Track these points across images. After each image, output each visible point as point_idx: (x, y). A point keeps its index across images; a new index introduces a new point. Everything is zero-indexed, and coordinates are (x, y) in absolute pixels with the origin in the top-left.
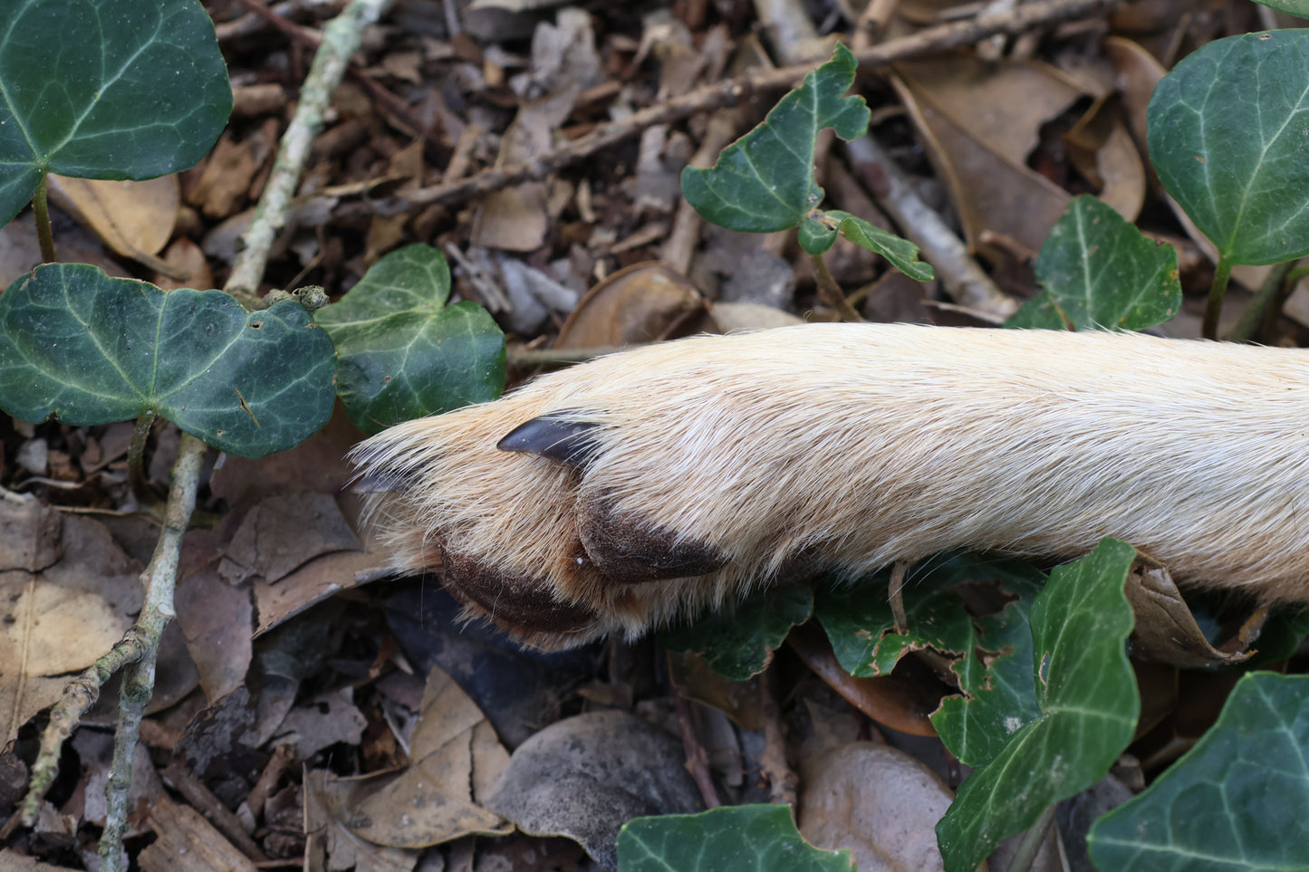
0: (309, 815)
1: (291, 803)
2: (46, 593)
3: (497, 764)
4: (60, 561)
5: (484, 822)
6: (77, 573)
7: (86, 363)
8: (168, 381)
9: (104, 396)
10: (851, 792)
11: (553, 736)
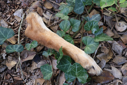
0: (28, 69)
1: (27, 69)
2: (13, 61)
3: (37, 65)
4: (13, 60)
5: (37, 68)
6: (14, 60)
7: (11, 49)
8: (15, 49)
9: (12, 51)
10: (54, 62)
11: (39, 63)
